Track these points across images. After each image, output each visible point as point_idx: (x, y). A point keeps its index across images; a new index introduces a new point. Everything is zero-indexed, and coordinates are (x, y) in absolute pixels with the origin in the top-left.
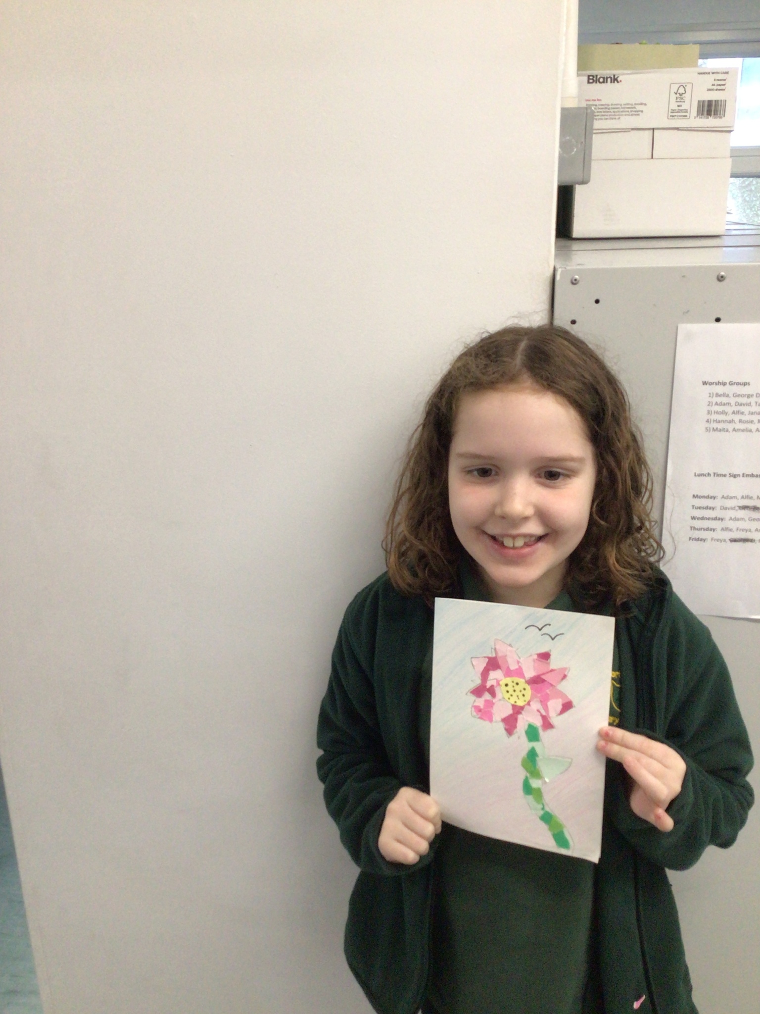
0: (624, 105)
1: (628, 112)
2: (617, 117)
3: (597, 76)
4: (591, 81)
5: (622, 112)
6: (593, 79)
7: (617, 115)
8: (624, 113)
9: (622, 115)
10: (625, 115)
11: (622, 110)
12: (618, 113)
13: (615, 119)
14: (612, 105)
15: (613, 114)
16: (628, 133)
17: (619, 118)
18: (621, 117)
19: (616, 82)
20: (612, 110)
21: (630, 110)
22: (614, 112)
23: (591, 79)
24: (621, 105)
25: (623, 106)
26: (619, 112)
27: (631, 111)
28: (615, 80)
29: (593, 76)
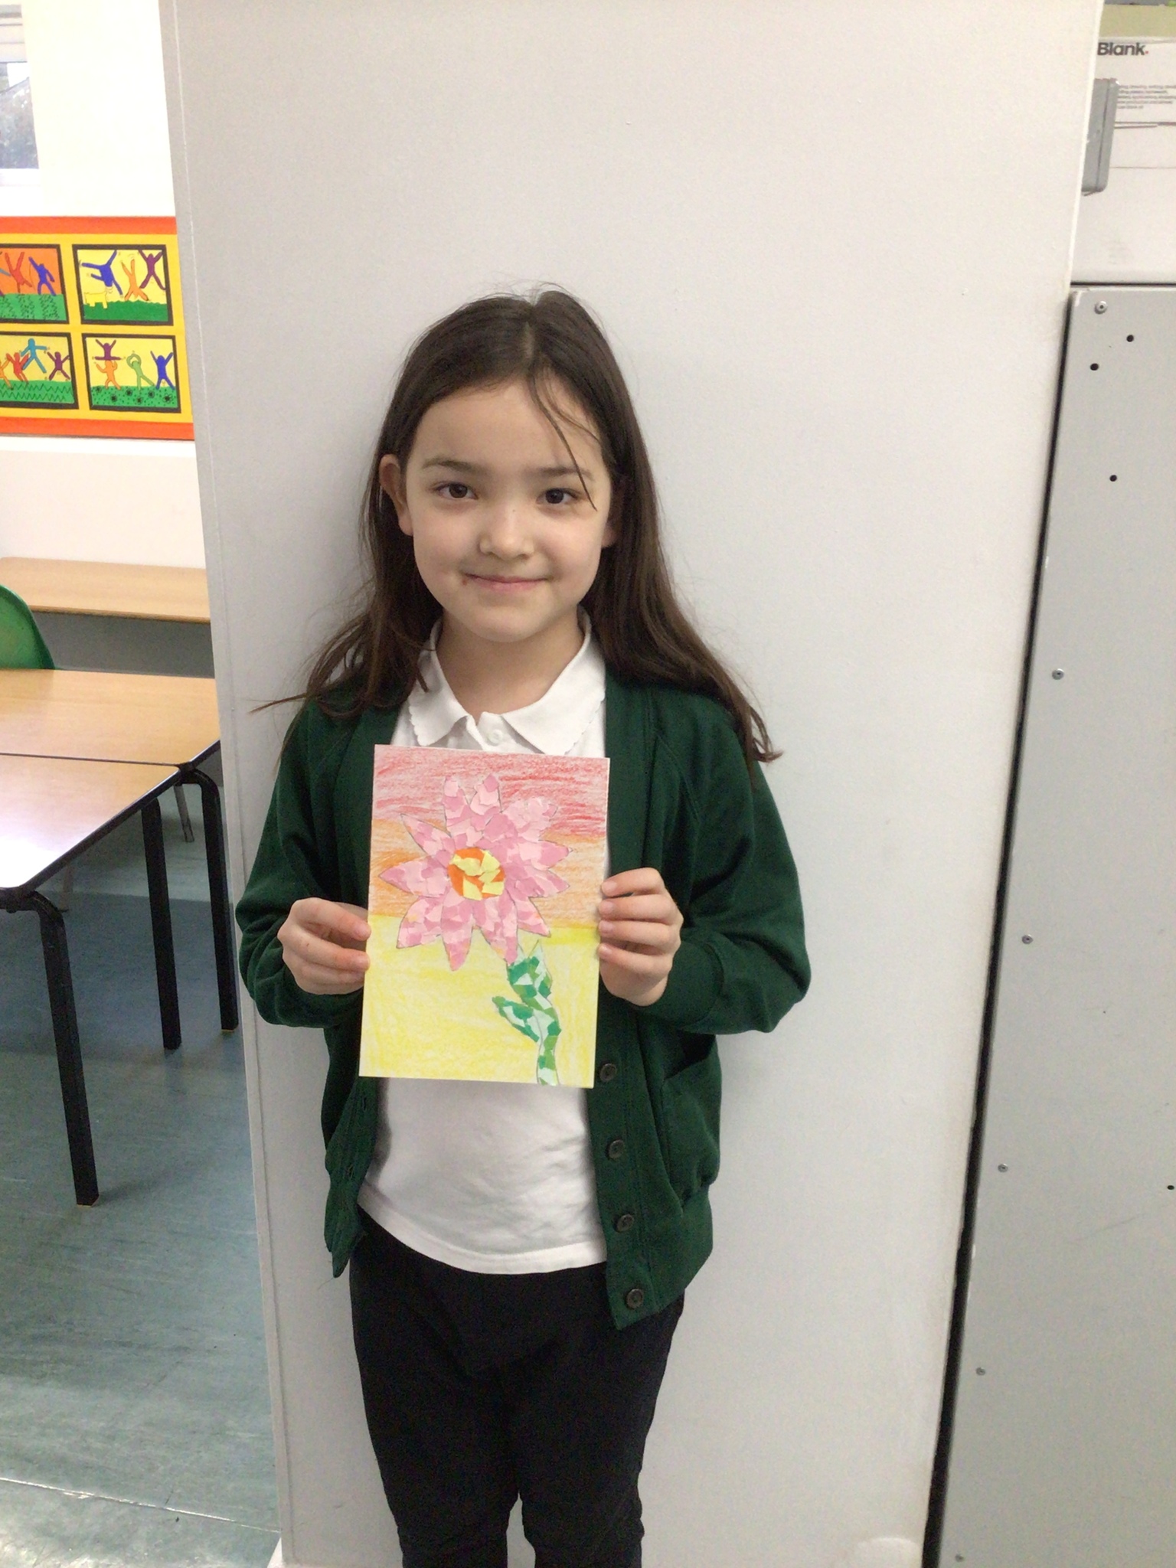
0: (1150, 87)
1: (1155, 97)
2: (1138, 105)
3: (1112, 44)
4: (1103, 51)
5: (1147, 97)
6: (1106, 49)
7: (1138, 103)
8: (1150, 100)
9: (1146, 102)
10: (1151, 103)
11: (1147, 95)
12: (1140, 100)
13: (1136, 107)
14: (1133, 87)
15: (1132, 100)
16: (1154, 129)
17: (1141, 107)
18: (1144, 105)
19: (1140, 53)
20: (1132, 95)
21: (1157, 95)
22: (1134, 97)
23: (1103, 48)
24: (1145, 87)
25: (1148, 89)
26: (1141, 97)
27: (1160, 97)
28: (1138, 50)
29: (1106, 44)
